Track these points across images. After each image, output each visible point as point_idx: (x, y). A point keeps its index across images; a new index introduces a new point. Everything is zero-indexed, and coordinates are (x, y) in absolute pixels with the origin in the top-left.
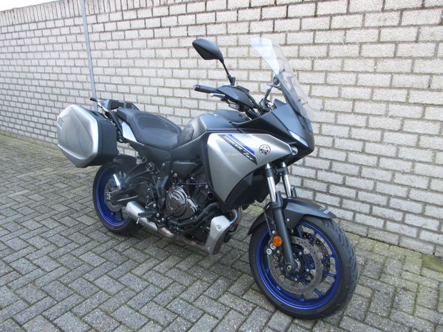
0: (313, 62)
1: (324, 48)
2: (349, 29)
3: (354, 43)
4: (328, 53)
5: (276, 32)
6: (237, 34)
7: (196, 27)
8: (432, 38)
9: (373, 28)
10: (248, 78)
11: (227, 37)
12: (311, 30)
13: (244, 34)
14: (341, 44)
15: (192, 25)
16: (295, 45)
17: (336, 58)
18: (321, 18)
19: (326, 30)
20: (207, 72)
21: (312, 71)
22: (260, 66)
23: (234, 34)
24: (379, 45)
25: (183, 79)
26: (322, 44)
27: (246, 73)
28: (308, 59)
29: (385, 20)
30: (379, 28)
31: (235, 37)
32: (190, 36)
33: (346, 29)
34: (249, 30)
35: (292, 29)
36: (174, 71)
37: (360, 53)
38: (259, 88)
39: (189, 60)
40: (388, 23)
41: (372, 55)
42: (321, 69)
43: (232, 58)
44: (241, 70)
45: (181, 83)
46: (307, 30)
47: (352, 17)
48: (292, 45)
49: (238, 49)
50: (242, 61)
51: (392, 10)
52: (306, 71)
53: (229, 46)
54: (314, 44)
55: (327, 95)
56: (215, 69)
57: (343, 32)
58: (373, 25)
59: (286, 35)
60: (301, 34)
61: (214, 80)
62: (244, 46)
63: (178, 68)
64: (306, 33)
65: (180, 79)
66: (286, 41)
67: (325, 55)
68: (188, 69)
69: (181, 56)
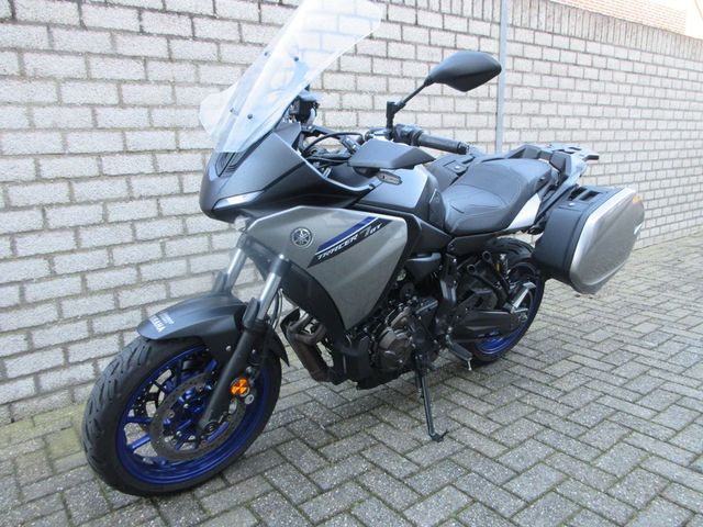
0: (373, 98)
1: (382, 81)
2: (404, 60)
7: (165, 16)
9: (424, 62)
11: (241, 48)
12: (368, 56)
14: (398, 77)
15: (152, 10)
16: (351, 73)
18: (377, 42)
19: (383, 58)
23: (255, 44)
25: (131, 129)
26: (380, 75)
28: (367, 93)
29: (432, 55)
32: (149, 34)
33: (402, 60)
36: (99, 111)
39: (146, 87)
45: (125, 141)
46: (363, 55)
47: (406, 46)
48: (346, 72)
51: (436, 46)
52: (367, 111)
54: (373, 74)
57: (400, 63)
58: (423, 59)
60: (356, 58)
63: (114, 106)
64: (363, 58)
65: (123, 130)
66: (339, 66)
67: (385, 89)
68: (145, 106)
69: (121, 77)
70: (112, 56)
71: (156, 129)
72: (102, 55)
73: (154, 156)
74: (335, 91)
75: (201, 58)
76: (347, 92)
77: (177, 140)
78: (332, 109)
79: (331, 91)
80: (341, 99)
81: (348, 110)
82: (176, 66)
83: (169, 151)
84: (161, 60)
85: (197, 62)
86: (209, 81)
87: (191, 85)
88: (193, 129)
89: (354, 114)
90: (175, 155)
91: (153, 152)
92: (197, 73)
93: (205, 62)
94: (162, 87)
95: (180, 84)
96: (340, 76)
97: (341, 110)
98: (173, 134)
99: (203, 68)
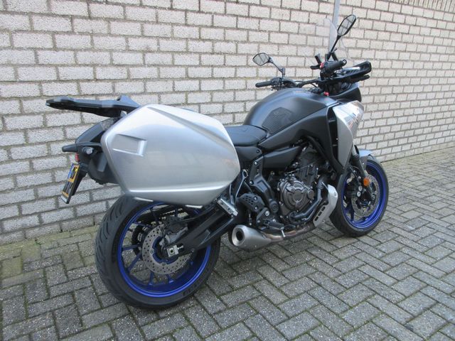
0: (237, 46)
1: (245, 33)
2: (261, 18)
3: (265, 31)
4: (248, 38)
5: (203, 12)
6: (155, 7)
8: (304, 32)
9: (276, 20)
10: (173, 61)
11: (141, 10)
12: (234, 15)
13: (165, 9)
14: (256, 31)
16: (221, 27)
17: (254, 42)
18: (242, 5)
19: (246, 17)
20: (111, 55)
21: (236, 54)
22: (187, 48)
23: (151, 7)
24: (280, 34)
25: (63, 65)
26: (243, 29)
27: (170, 56)
28: (232, 42)
29: (282, 15)
30: (279, 20)
31: (153, 11)
33: (260, 18)
34: (172, 5)
35: (218, 12)
36: (39, 52)
37: (269, 39)
38: (187, 73)
39: (73, 36)
40: (284, 18)
41: (276, 42)
42: (243, 52)
43: (150, 37)
44: (163, 52)
45: (58, 73)
47: (263, 8)
48: (218, 27)
49: (158, 27)
50: (163, 42)
51: (286, 8)
52: (232, 54)
53: (145, 22)
54: (237, 29)
55: (249, 76)
56: (123, 51)
57: (258, 20)
58: (276, 18)
59: (213, 16)
60: (225, 17)
61: (123, 65)
62: (166, 23)
63: (50, 49)
64: (230, 17)
65: (56, 66)
66: (213, 23)
67: (246, 40)
68: (72, 50)
69: (54, 29)
70: (48, 15)
71: (80, 65)
72: (41, 14)
73: (78, 83)
74: (209, 40)
75: (112, 16)
76: (218, 41)
77: (94, 73)
78: (206, 53)
79: (206, 40)
80: (213, 46)
81: (218, 54)
82: (93, 22)
83: (89, 80)
84: (83, 18)
85: (108, 20)
86: (118, 33)
87: (104, 35)
88: (106, 66)
89: (222, 57)
90: (93, 84)
91: (78, 81)
92: (109, 26)
93: (114, 20)
94: (84, 37)
95: (97, 35)
96: (213, 30)
97: (212, 54)
98: (92, 69)
99: (113, 23)
